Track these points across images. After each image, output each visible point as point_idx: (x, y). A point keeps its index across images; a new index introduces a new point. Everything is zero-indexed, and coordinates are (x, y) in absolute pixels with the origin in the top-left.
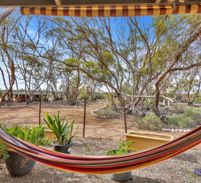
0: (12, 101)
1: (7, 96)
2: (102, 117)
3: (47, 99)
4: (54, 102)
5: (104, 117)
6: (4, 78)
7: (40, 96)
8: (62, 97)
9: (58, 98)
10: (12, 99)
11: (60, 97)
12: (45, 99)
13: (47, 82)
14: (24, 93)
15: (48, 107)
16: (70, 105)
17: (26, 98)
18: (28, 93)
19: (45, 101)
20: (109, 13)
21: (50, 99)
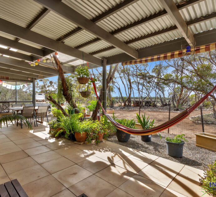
0: (130, 106)
1: (127, 102)
2: (197, 122)
3: (156, 105)
4: (162, 108)
5: (199, 122)
6: (125, 90)
7: (150, 102)
8: (170, 103)
9: (166, 104)
10: (131, 104)
11: (168, 103)
12: (154, 105)
13: (155, 91)
14: (138, 100)
15: (154, 111)
16: (174, 110)
17: (139, 104)
18: (141, 100)
19: (154, 107)
20: (163, 58)
21: (158, 105)
